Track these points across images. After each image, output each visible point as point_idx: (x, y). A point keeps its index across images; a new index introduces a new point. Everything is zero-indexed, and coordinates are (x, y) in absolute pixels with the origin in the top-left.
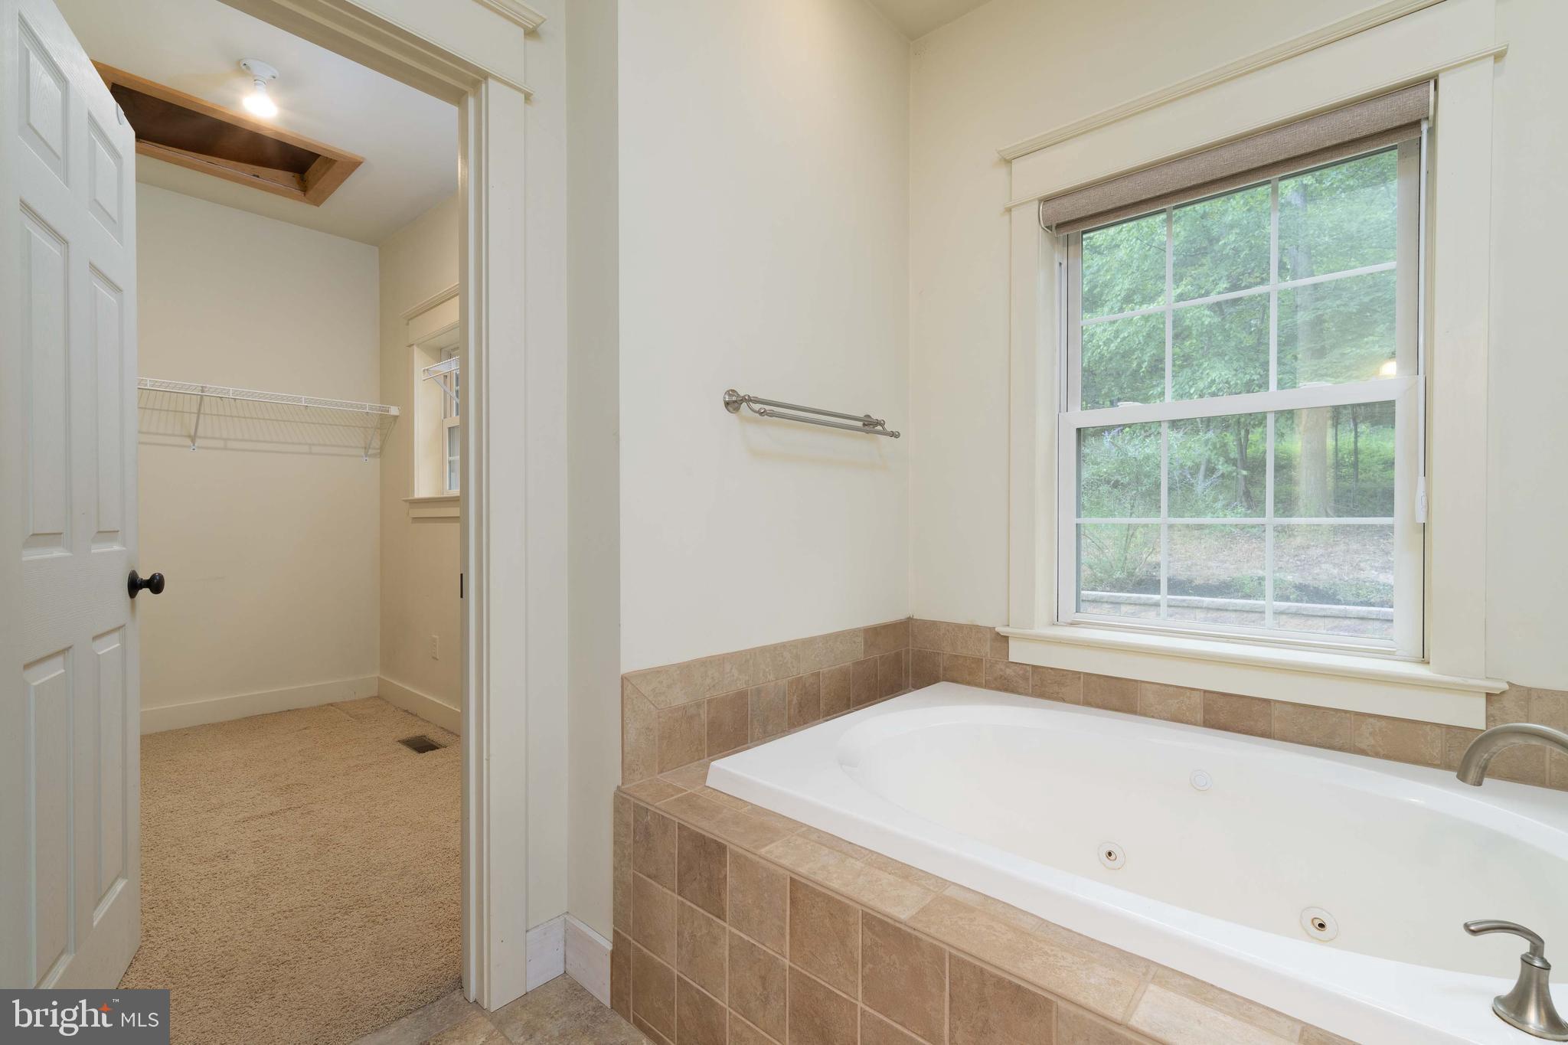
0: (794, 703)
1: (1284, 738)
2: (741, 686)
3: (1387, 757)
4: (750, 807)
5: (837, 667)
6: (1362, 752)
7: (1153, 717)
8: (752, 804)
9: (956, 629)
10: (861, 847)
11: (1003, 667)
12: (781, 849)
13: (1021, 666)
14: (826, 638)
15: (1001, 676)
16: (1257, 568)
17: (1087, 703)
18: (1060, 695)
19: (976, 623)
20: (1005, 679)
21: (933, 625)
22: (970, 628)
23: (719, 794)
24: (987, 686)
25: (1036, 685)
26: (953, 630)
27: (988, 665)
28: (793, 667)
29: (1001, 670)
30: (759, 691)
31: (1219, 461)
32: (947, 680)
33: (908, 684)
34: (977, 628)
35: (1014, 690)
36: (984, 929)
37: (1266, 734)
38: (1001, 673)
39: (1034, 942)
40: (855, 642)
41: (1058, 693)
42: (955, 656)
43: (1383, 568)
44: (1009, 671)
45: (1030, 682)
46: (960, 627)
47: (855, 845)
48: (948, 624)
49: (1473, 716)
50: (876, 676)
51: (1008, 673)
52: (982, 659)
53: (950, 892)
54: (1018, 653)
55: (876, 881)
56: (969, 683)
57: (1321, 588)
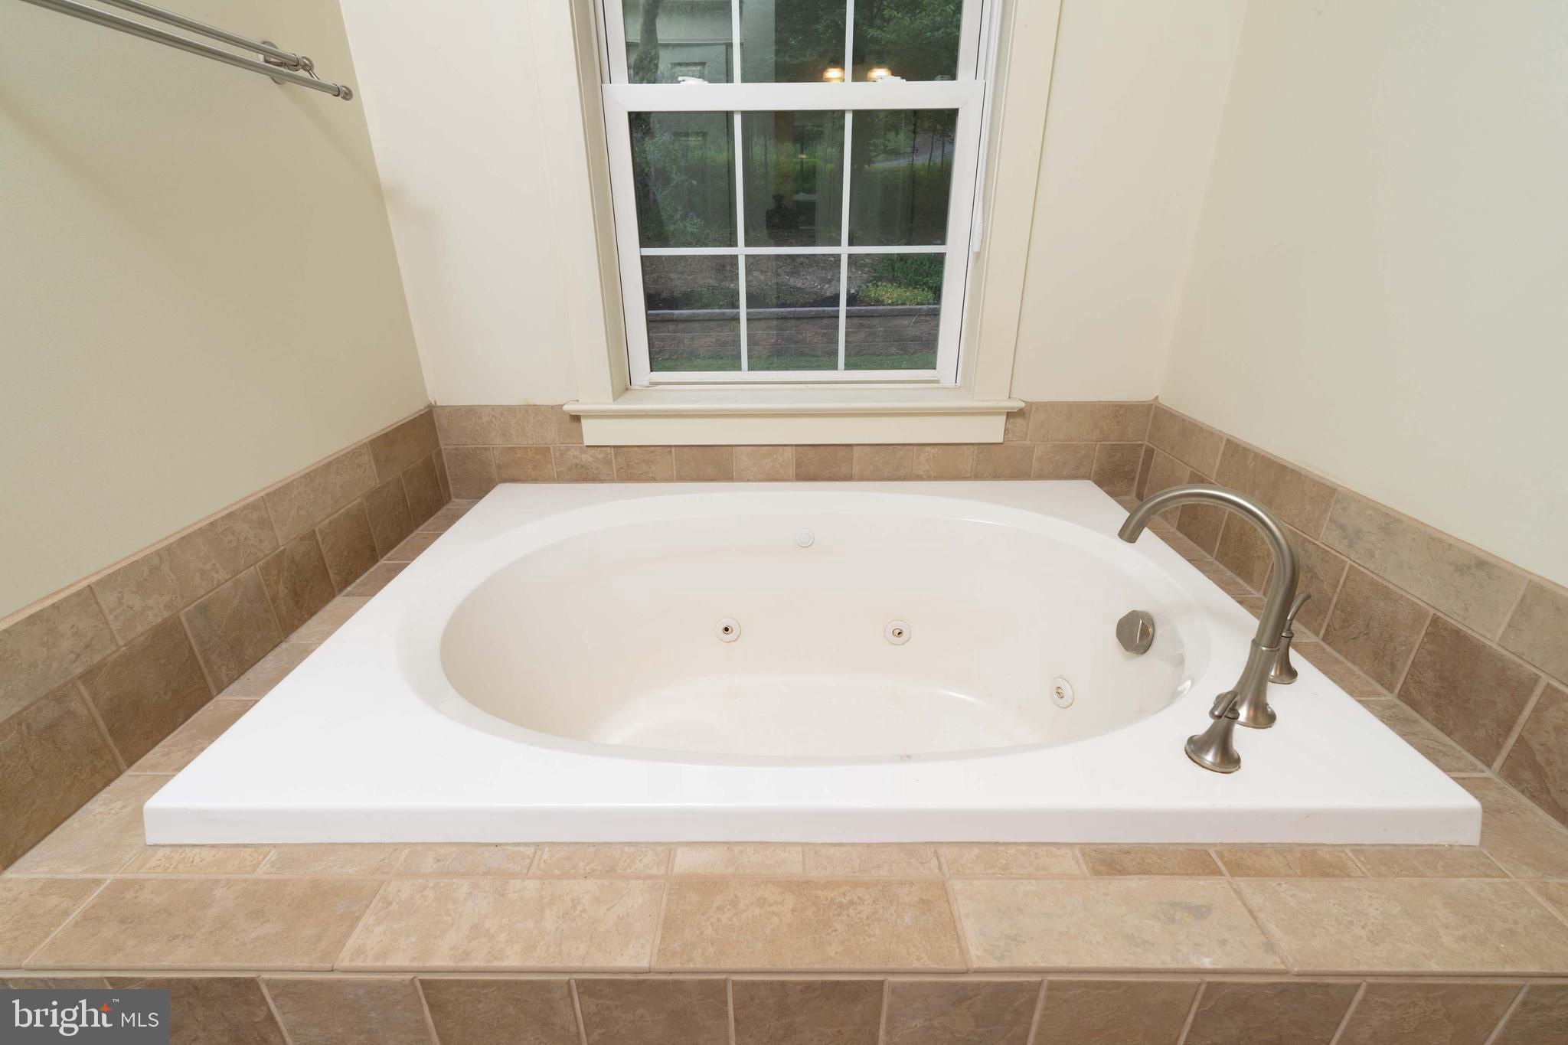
0: (282, 595)
1: (863, 478)
2: (156, 616)
3: (937, 478)
4: (273, 855)
5: (342, 511)
6: (919, 478)
7: (748, 480)
8: (274, 846)
9: (506, 413)
10: (518, 844)
11: (577, 453)
12: (378, 929)
13: (600, 448)
14: (309, 477)
15: (577, 465)
16: (709, 278)
17: (681, 478)
18: (651, 475)
19: (531, 403)
20: (582, 467)
21: (471, 411)
22: (526, 410)
23: (188, 852)
24: (560, 478)
25: (622, 468)
26: (502, 414)
27: (557, 455)
28: (261, 541)
29: (575, 457)
30: (203, 609)
31: (673, 169)
32: (505, 481)
33: (449, 494)
34: (536, 409)
35: (595, 479)
36: (757, 911)
37: (848, 478)
38: (576, 461)
39: (820, 893)
40: (359, 465)
41: (647, 473)
42: (510, 448)
43: (793, 273)
44: (586, 458)
45: (614, 464)
46: (511, 410)
47: (507, 844)
48: (493, 408)
49: (993, 431)
50: (404, 501)
51: (584, 460)
52: (549, 448)
53: (685, 862)
54: (594, 433)
55: (574, 907)
56: (535, 480)
57: (755, 293)
